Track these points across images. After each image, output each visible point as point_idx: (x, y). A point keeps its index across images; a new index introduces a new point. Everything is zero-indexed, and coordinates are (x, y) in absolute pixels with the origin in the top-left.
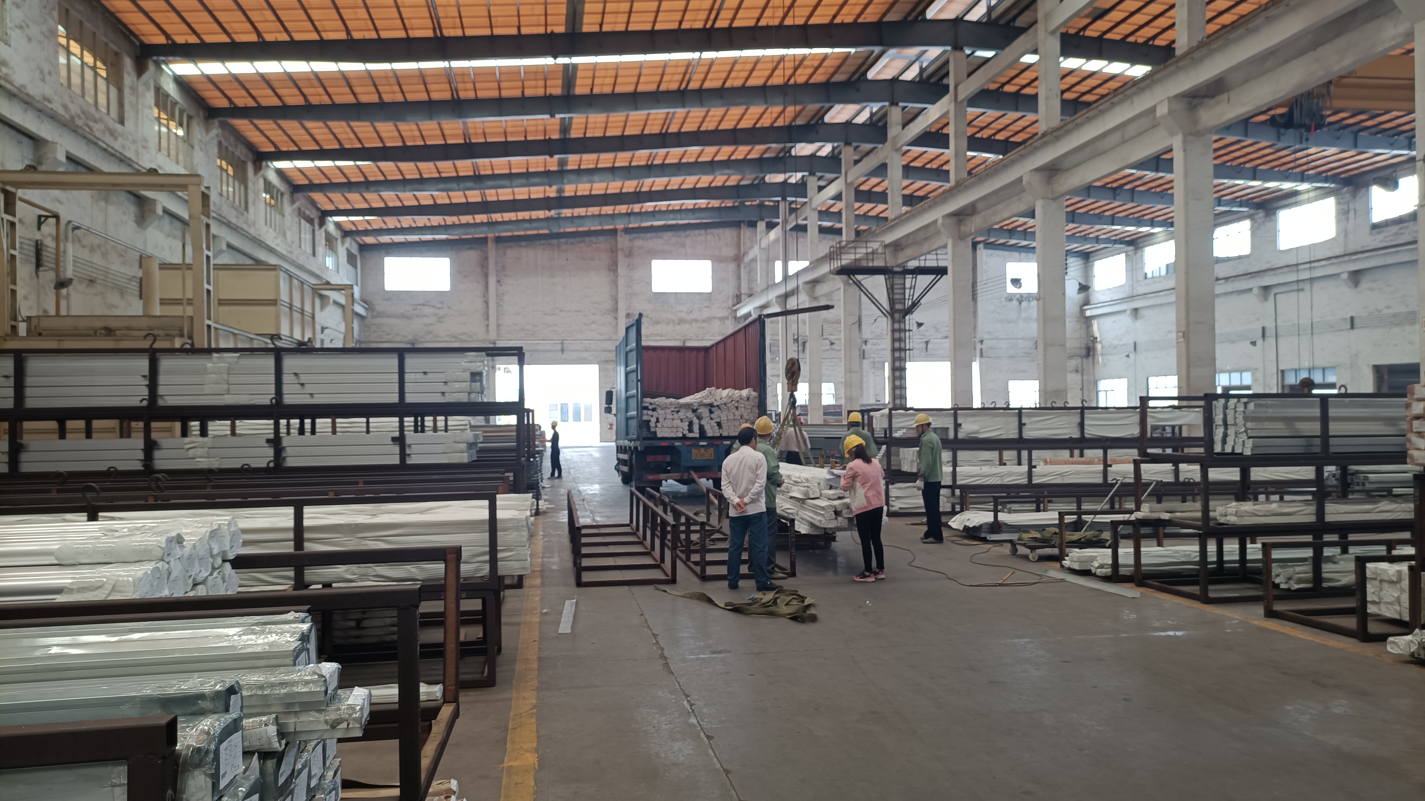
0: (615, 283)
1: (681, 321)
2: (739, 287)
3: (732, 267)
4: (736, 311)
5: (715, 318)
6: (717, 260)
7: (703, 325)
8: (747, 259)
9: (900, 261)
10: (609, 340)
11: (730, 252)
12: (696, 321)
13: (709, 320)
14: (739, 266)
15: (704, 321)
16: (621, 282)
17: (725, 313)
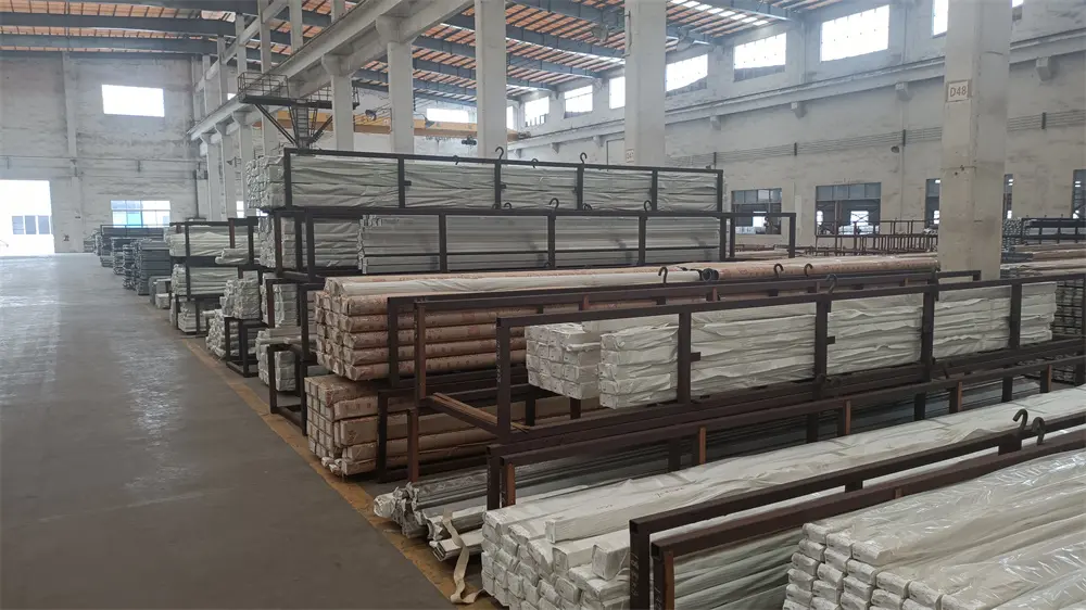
0: (63, 104)
1: (135, 143)
2: (192, 115)
3: (184, 95)
4: (190, 135)
5: (169, 141)
6: (169, 89)
7: (160, 147)
8: (198, 89)
9: (302, 95)
10: (61, 157)
11: (183, 82)
12: (151, 143)
13: (164, 143)
14: (191, 96)
15: (158, 144)
16: (69, 102)
17: (178, 137)
